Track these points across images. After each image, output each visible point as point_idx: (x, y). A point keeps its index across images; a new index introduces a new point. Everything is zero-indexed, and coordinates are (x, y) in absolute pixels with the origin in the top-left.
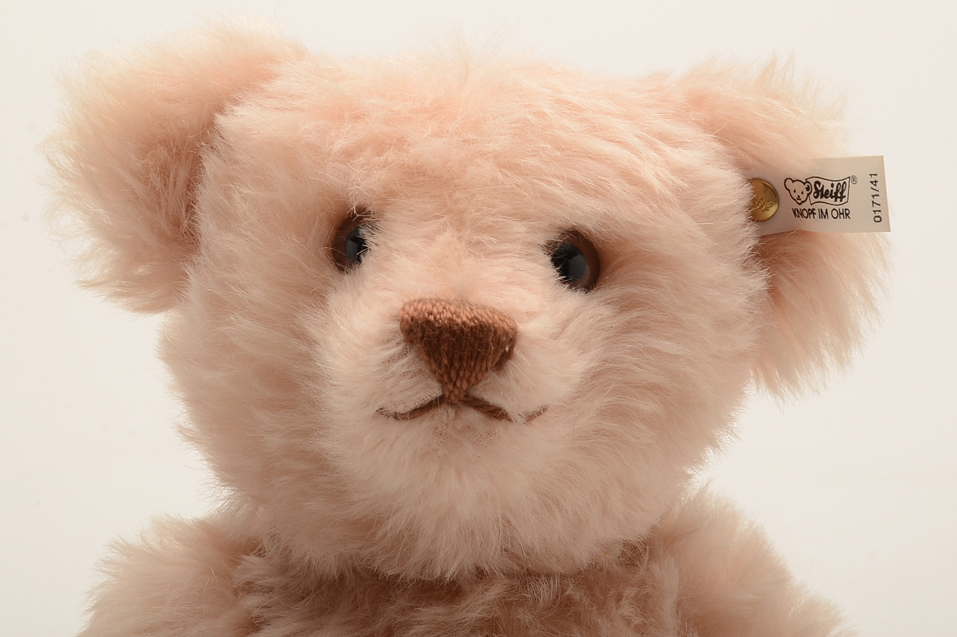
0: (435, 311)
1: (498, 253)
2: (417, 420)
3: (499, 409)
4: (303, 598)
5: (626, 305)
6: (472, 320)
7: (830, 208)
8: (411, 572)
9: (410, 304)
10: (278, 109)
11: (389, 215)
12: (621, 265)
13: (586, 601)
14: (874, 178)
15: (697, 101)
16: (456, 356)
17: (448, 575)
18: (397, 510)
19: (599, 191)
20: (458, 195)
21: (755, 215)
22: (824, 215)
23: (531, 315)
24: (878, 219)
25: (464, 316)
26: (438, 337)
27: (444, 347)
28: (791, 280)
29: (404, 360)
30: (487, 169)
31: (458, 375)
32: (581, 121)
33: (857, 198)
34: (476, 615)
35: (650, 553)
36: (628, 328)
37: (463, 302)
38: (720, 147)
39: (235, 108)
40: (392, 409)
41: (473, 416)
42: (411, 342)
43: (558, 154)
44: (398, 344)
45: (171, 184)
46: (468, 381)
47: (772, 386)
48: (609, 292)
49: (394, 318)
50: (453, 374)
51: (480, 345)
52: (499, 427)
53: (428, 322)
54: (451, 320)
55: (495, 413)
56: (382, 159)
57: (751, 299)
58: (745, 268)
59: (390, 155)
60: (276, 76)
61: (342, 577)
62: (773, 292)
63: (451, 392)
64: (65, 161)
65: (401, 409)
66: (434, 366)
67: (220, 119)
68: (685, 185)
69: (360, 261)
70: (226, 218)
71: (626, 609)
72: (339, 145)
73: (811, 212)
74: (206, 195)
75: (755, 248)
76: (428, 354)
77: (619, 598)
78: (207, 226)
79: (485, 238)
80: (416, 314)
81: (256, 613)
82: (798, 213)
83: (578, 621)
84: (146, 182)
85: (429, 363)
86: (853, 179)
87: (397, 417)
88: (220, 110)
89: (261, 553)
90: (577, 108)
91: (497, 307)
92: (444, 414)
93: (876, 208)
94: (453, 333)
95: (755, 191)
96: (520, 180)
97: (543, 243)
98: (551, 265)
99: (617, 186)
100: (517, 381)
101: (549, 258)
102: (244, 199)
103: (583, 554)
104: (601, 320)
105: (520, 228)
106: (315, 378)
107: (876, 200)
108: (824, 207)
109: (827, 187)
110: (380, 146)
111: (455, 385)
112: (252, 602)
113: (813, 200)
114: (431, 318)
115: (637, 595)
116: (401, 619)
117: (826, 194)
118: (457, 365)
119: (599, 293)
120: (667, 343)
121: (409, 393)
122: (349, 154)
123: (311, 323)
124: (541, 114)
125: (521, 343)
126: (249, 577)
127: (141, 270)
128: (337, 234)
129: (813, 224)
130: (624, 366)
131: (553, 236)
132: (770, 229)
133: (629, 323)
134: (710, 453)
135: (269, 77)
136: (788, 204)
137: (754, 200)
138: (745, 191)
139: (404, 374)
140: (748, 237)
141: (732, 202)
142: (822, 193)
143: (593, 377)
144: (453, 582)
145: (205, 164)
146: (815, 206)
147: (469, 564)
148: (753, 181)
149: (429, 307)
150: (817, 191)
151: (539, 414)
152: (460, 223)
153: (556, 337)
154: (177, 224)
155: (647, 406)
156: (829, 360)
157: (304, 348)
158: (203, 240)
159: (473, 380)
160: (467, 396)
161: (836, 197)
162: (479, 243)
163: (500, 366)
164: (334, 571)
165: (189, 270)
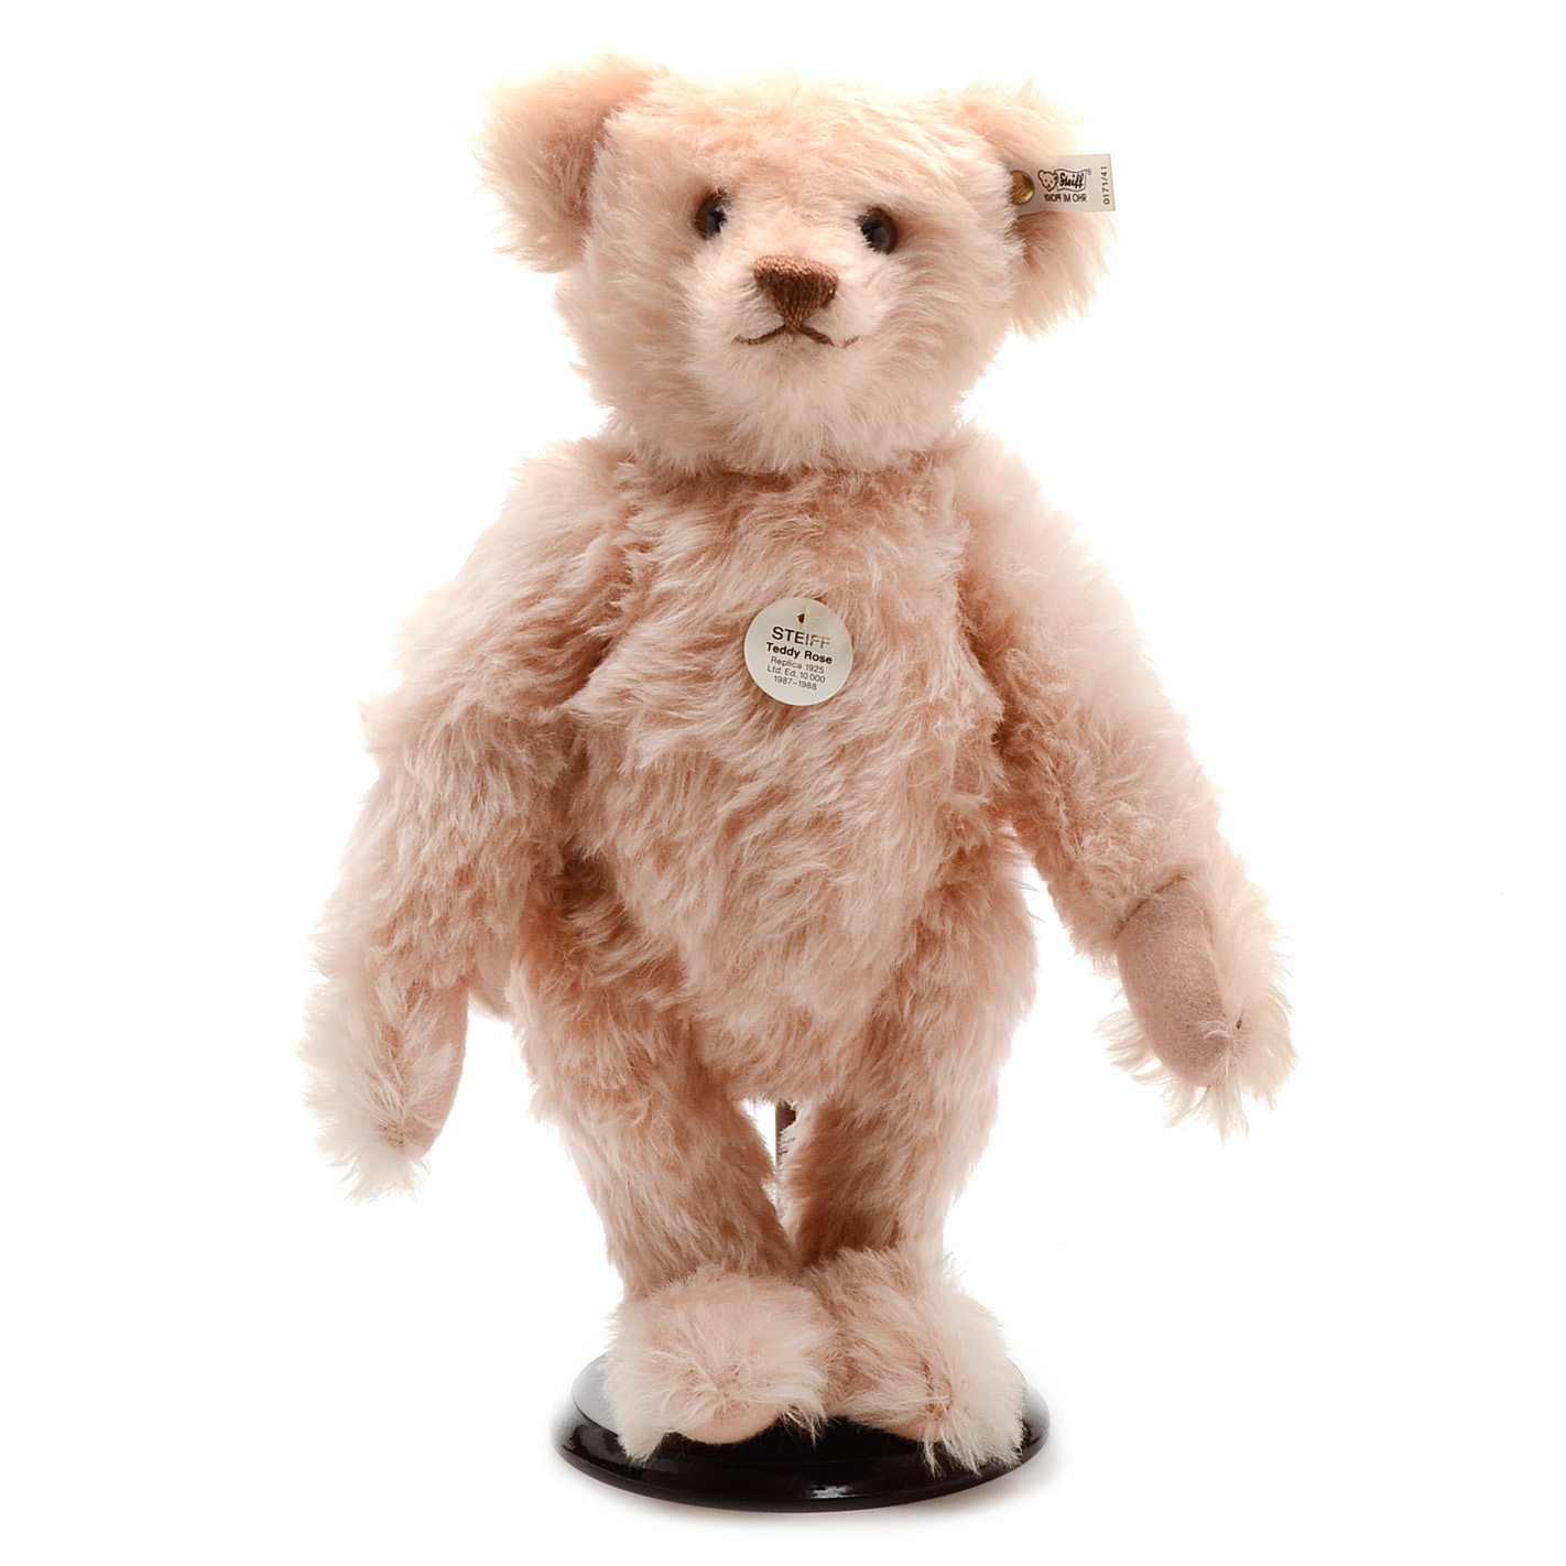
0: (779, 264)
1: (823, 223)
2: (765, 345)
3: (824, 336)
4: (668, 492)
5: (917, 264)
6: (806, 270)
7: (1072, 193)
8: (753, 467)
9: (761, 259)
10: (653, 115)
11: (740, 196)
12: (913, 234)
13: (884, 492)
14: (1104, 171)
15: (971, 110)
16: (795, 296)
17: (782, 469)
18: (746, 416)
19: (896, 179)
20: (792, 181)
21: (1015, 198)
22: (1067, 199)
23: (847, 268)
24: (1107, 202)
25: (800, 268)
26: (782, 282)
27: (786, 290)
28: (1042, 249)
29: (757, 300)
30: (813, 162)
31: (796, 311)
32: (884, 125)
33: (1091, 185)
34: (802, 499)
35: (933, 461)
36: (917, 282)
37: (799, 258)
38: (989, 146)
39: (620, 114)
40: (746, 337)
41: (805, 341)
42: (762, 286)
43: (867, 150)
44: (752, 288)
45: (568, 172)
46: (803, 315)
47: (1027, 332)
48: (904, 255)
49: (749, 269)
50: (792, 310)
51: (812, 288)
52: (824, 348)
53: (774, 271)
54: (791, 270)
55: (822, 339)
56: (736, 153)
57: (1011, 262)
58: (1007, 239)
59: (741, 151)
60: (651, 90)
61: (698, 475)
62: (1028, 257)
63: (791, 323)
64: (486, 155)
65: (753, 336)
66: (779, 304)
67: (608, 123)
68: (962, 175)
69: (718, 230)
70: (615, 198)
71: (914, 500)
72: (703, 143)
73: (1058, 197)
74: (598, 181)
75: (1015, 224)
76: (774, 295)
77: (909, 492)
78: (599, 204)
79: (813, 212)
80: (765, 266)
81: (632, 503)
82: (1049, 198)
83: (878, 507)
84: (551, 170)
85: (775, 302)
86: (1089, 171)
87: (750, 342)
88: (607, 115)
89: (632, 461)
90: (881, 116)
91: (823, 262)
92: (785, 339)
93: (1106, 193)
94: (792, 279)
95: (1015, 180)
96: (838, 170)
97: (856, 217)
98: (861, 233)
99: (910, 175)
100: (838, 316)
101: (859, 228)
102: (629, 184)
103: (882, 458)
104: (898, 276)
105: (838, 205)
106: (685, 318)
107: (1105, 187)
108: (1067, 193)
109: (1070, 178)
110: (735, 144)
111: (793, 317)
112: (628, 495)
113: (1060, 187)
114: (777, 269)
115: (923, 491)
116: (745, 502)
117: (1069, 183)
118: (795, 303)
119: (895, 256)
120: (947, 293)
121: (760, 323)
122: (710, 150)
123: (682, 276)
124: (852, 120)
125: (841, 287)
126: (623, 478)
127: (543, 239)
128: (699, 210)
129: (1059, 206)
130: (914, 310)
131: (863, 212)
132: (1026, 211)
133: (918, 278)
134: (979, 380)
135: (645, 90)
136: (1040, 190)
137: (1014, 187)
138: (1009, 179)
139: (756, 310)
140: (1009, 216)
141: (997, 188)
142: (1066, 182)
143: (892, 318)
144: (783, 477)
145: (598, 157)
146: (1061, 192)
147: (797, 462)
148: (1013, 173)
149: (775, 261)
150: (1062, 180)
151: (853, 341)
152: (794, 200)
153: (866, 285)
154: (572, 203)
155: (932, 341)
156: (1072, 312)
157: (677, 296)
158: (594, 215)
159: (806, 314)
160: (801, 326)
161: (1076, 185)
162: (808, 216)
163: (825, 304)
164: (693, 470)
165: (586, 238)
